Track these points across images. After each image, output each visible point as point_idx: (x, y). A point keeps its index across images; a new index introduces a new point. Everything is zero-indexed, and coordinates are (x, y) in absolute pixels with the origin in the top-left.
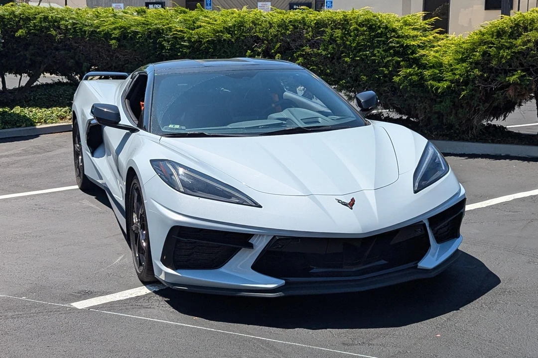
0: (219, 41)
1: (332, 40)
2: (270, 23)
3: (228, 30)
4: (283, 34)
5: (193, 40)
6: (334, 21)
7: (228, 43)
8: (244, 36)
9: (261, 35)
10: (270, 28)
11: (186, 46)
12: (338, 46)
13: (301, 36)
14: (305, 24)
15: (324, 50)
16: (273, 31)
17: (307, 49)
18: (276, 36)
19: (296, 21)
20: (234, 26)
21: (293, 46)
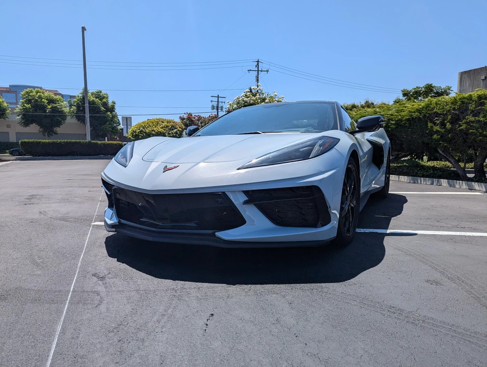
0: (413, 118)
3: (418, 111)
4: (454, 109)
5: (397, 119)
7: (418, 120)
8: (429, 113)
9: (439, 111)
10: (446, 106)
11: (393, 124)
13: (467, 109)
14: (471, 100)
15: (483, 117)
16: (448, 108)
17: (471, 118)
18: (449, 111)
19: (464, 98)
20: (423, 107)
21: (461, 117)
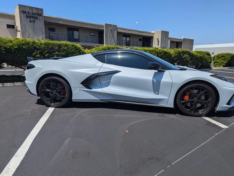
1: (64, 50)
2: (40, 43)
6: (63, 44)
8: (30, 47)
9: (38, 47)
10: (41, 45)
11: (3, 50)
12: (67, 52)
17: (57, 52)
18: (44, 48)
20: (26, 43)
